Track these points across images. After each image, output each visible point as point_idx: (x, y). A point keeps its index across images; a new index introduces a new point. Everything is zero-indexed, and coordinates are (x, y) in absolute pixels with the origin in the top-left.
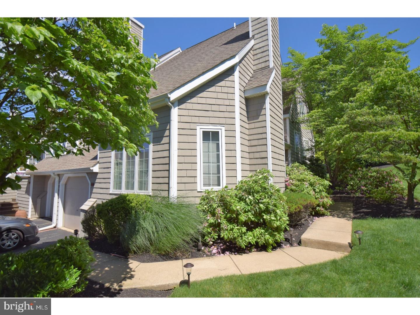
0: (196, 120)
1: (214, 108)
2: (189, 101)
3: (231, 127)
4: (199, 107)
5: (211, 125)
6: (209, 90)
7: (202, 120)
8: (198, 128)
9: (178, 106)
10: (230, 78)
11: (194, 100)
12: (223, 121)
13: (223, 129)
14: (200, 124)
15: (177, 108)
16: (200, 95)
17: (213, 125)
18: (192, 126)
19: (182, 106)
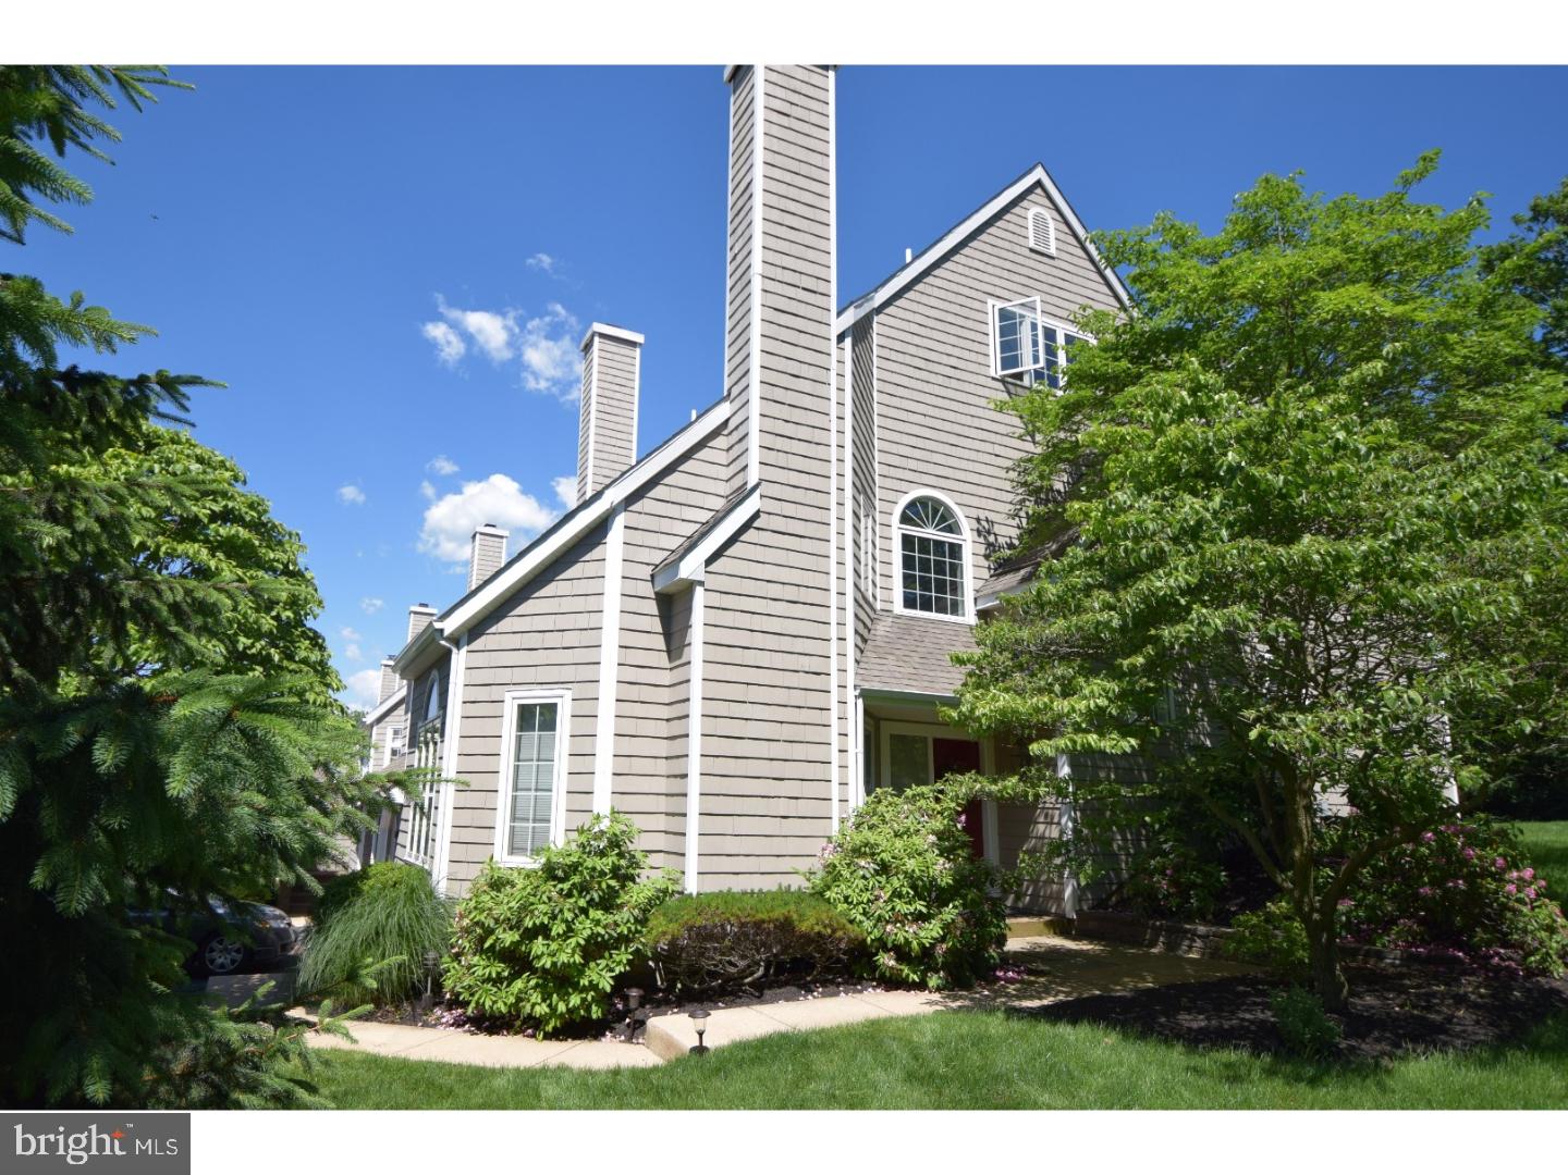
0: (505, 676)
1: (551, 641)
2: (493, 630)
3: (587, 690)
4: (516, 641)
5: (539, 686)
6: (542, 593)
7: (518, 675)
8: (508, 697)
9: (468, 644)
10: (595, 554)
11: (505, 624)
12: (568, 673)
13: (569, 695)
14: (513, 687)
15: (465, 649)
16: (519, 610)
17: (545, 686)
18: (495, 693)
19: (478, 644)
